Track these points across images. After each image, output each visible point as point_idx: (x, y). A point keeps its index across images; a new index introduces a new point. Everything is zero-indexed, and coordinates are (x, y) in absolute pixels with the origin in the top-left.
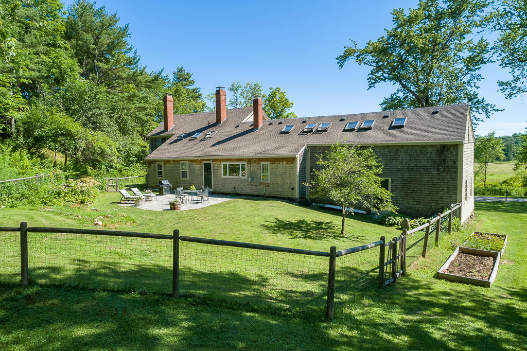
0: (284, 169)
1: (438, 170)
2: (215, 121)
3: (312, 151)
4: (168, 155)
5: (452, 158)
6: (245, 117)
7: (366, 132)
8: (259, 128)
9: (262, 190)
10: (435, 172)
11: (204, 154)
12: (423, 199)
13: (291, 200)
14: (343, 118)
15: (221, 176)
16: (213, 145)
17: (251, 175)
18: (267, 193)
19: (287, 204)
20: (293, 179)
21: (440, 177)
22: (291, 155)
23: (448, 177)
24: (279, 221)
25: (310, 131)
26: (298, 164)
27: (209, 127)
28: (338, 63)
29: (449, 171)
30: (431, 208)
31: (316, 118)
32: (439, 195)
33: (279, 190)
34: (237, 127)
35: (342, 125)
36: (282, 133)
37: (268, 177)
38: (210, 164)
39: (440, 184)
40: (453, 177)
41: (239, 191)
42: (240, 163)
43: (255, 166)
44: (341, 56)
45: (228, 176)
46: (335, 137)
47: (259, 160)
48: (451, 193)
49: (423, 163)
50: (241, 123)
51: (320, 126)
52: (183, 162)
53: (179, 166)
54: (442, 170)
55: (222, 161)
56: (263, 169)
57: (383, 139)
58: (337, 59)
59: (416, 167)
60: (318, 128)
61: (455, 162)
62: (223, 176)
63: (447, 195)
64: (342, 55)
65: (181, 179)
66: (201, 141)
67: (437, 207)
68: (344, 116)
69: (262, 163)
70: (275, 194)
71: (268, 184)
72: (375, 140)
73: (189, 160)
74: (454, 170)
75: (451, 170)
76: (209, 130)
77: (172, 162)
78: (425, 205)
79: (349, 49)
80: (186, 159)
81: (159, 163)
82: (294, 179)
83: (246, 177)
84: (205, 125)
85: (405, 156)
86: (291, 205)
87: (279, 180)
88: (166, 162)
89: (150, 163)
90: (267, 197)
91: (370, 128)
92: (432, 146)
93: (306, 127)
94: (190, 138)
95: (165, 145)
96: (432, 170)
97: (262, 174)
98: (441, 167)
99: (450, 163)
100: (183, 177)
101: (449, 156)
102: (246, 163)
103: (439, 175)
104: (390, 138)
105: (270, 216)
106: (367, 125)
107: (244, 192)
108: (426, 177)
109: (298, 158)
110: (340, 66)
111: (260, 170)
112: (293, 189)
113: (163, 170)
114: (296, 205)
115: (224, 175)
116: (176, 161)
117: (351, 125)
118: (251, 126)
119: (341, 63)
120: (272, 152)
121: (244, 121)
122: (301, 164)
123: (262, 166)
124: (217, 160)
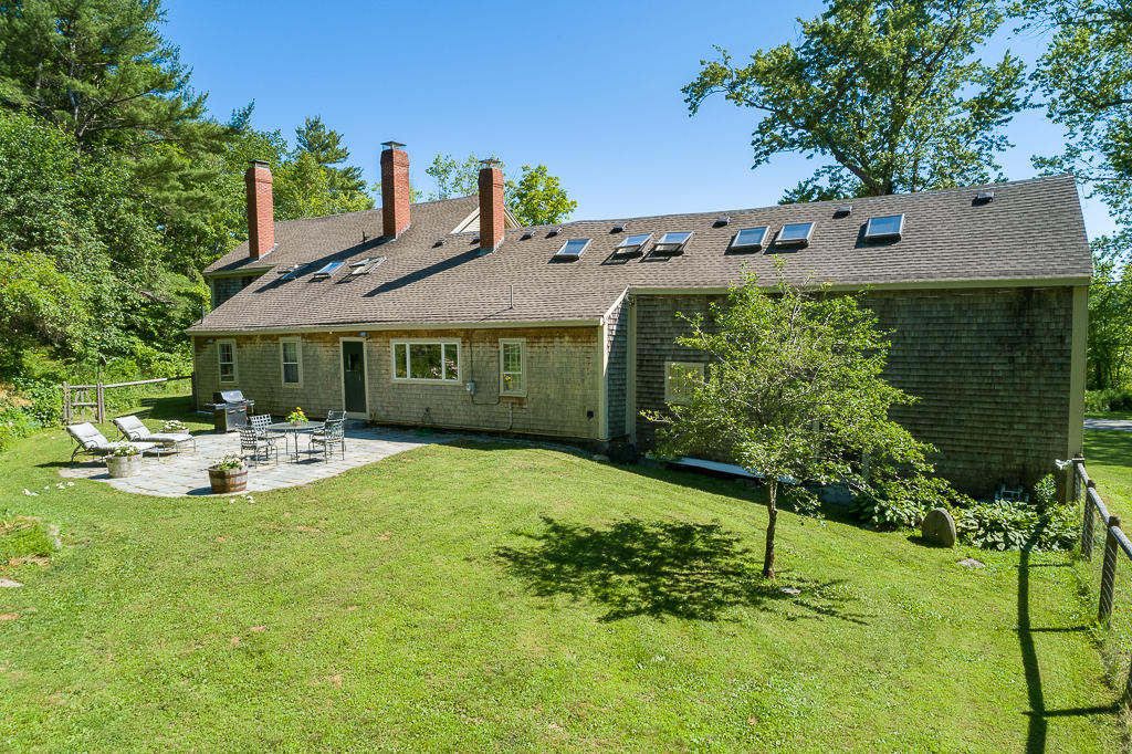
0: (565, 360)
1: (1012, 360)
2: (380, 232)
3: (642, 307)
4: (249, 321)
5: (1053, 326)
6: (460, 222)
7: (792, 255)
8: (496, 246)
9: (504, 418)
10: (1001, 368)
11: (344, 318)
12: (963, 443)
13: (584, 447)
14: (722, 219)
15: (390, 380)
16: (371, 294)
17: (473, 375)
18: (519, 427)
19: (577, 460)
20: (592, 388)
21: (1017, 380)
22: (585, 320)
23: (1042, 381)
24: (556, 529)
25: (635, 254)
26: (606, 343)
27: (366, 246)
28: (686, 101)
29: (1043, 364)
30: (988, 471)
31: (648, 220)
32: (1012, 433)
33: (550, 418)
34: (439, 245)
35: (721, 239)
36: (557, 259)
37: (519, 381)
38: (361, 343)
39: (1016, 400)
40: (1056, 381)
41: (440, 420)
42: (442, 343)
43: (482, 349)
44: (694, 85)
45: (408, 379)
46: (706, 269)
47: (494, 334)
48: (1051, 428)
49: (964, 341)
50: (448, 236)
51: (663, 240)
52: (287, 340)
53: (278, 351)
54: (1025, 360)
55: (395, 337)
56: (507, 357)
57: (847, 274)
58: (685, 90)
59: (943, 354)
60: (656, 246)
61: (1062, 339)
62: (395, 379)
63: (1040, 434)
64: (696, 81)
65: (284, 385)
66: (340, 282)
67: (1008, 467)
68: (724, 214)
69: (502, 341)
70: (539, 427)
71: (520, 401)
72: (823, 275)
73: (303, 336)
74: (1060, 360)
75: (1051, 360)
76: (363, 254)
77: (258, 340)
78: (973, 462)
79: (712, 68)
80: (293, 330)
81: (226, 341)
82: (594, 387)
83: (458, 381)
84: (356, 241)
85: (911, 321)
86: (587, 463)
87: (552, 390)
88: (244, 339)
89: (202, 341)
90: (518, 436)
91: (802, 245)
92: (991, 291)
93: (624, 244)
94: (311, 276)
95: (245, 295)
96: (992, 361)
97: (503, 372)
98: (1019, 354)
99: (1048, 340)
100: (287, 381)
101: (1045, 320)
102: (457, 342)
103: (1014, 376)
104: (865, 271)
105: (530, 509)
106: (795, 236)
107: (453, 421)
108: (975, 380)
109: (606, 327)
110: (690, 109)
111: (499, 361)
112: (590, 414)
113: (235, 362)
114: (600, 462)
115: (399, 376)
116: (270, 338)
117: (747, 237)
118: (475, 242)
119: (693, 100)
120: (530, 311)
121: (456, 231)
122: (613, 344)
123: (502, 352)
124: (378, 334)
